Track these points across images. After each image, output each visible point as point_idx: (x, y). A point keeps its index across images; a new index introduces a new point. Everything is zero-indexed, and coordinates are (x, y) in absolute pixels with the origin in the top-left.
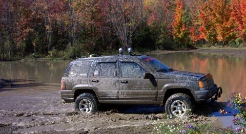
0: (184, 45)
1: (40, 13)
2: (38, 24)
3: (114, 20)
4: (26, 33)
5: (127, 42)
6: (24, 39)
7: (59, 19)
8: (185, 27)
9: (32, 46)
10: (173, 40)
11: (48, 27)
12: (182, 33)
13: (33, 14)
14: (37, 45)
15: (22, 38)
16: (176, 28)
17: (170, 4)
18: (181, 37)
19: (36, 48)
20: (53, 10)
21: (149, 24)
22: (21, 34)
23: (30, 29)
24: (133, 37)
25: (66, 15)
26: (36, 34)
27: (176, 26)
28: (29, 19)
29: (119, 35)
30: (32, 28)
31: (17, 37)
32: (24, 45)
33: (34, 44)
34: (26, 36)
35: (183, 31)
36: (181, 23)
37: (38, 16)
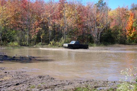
0: (134, 42)
1: (46, 19)
2: (44, 25)
3: (89, 24)
4: (37, 30)
5: (97, 38)
6: (36, 34)
7: (57, 23)
8: (135, 30)
9: (40, 38)
10: (126, 38)
11: (50, 27)
12: (133, 34)
13: (42, 19)
14: (43, 38)
15: (35, 33)
16: (129, 30)
17: (125, 15)
18: (131, 36)
19: (42, 40)
20: (53, 17)
21: (111, 27)
22: (35, 31)
23: (40, 28)
24: (101, 35)
25: (61, 21)
26: (43, 31)
27: (129, 29)
28: (40, 22)
29: (92, 34)
30: (41, 27)
31: (32, 32)
32: (36, 37)
33: (41, 37)
34: (37, 32)
35: (133, 33)
36: (132, 27)
37: (45, 21)
